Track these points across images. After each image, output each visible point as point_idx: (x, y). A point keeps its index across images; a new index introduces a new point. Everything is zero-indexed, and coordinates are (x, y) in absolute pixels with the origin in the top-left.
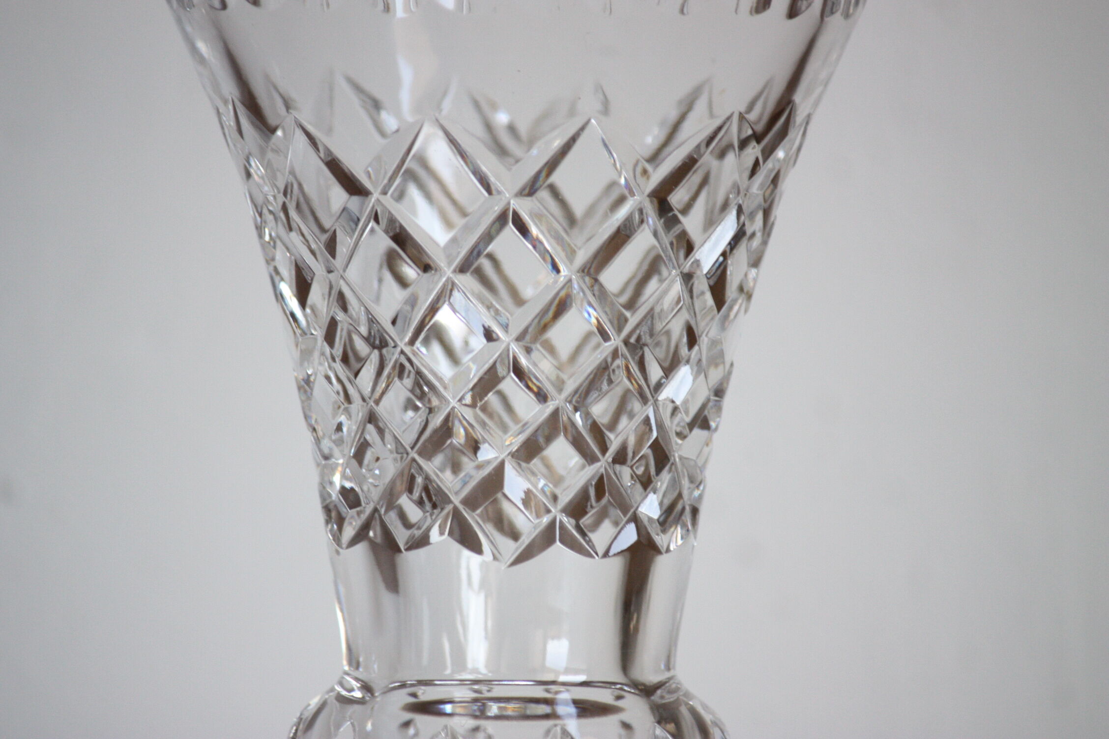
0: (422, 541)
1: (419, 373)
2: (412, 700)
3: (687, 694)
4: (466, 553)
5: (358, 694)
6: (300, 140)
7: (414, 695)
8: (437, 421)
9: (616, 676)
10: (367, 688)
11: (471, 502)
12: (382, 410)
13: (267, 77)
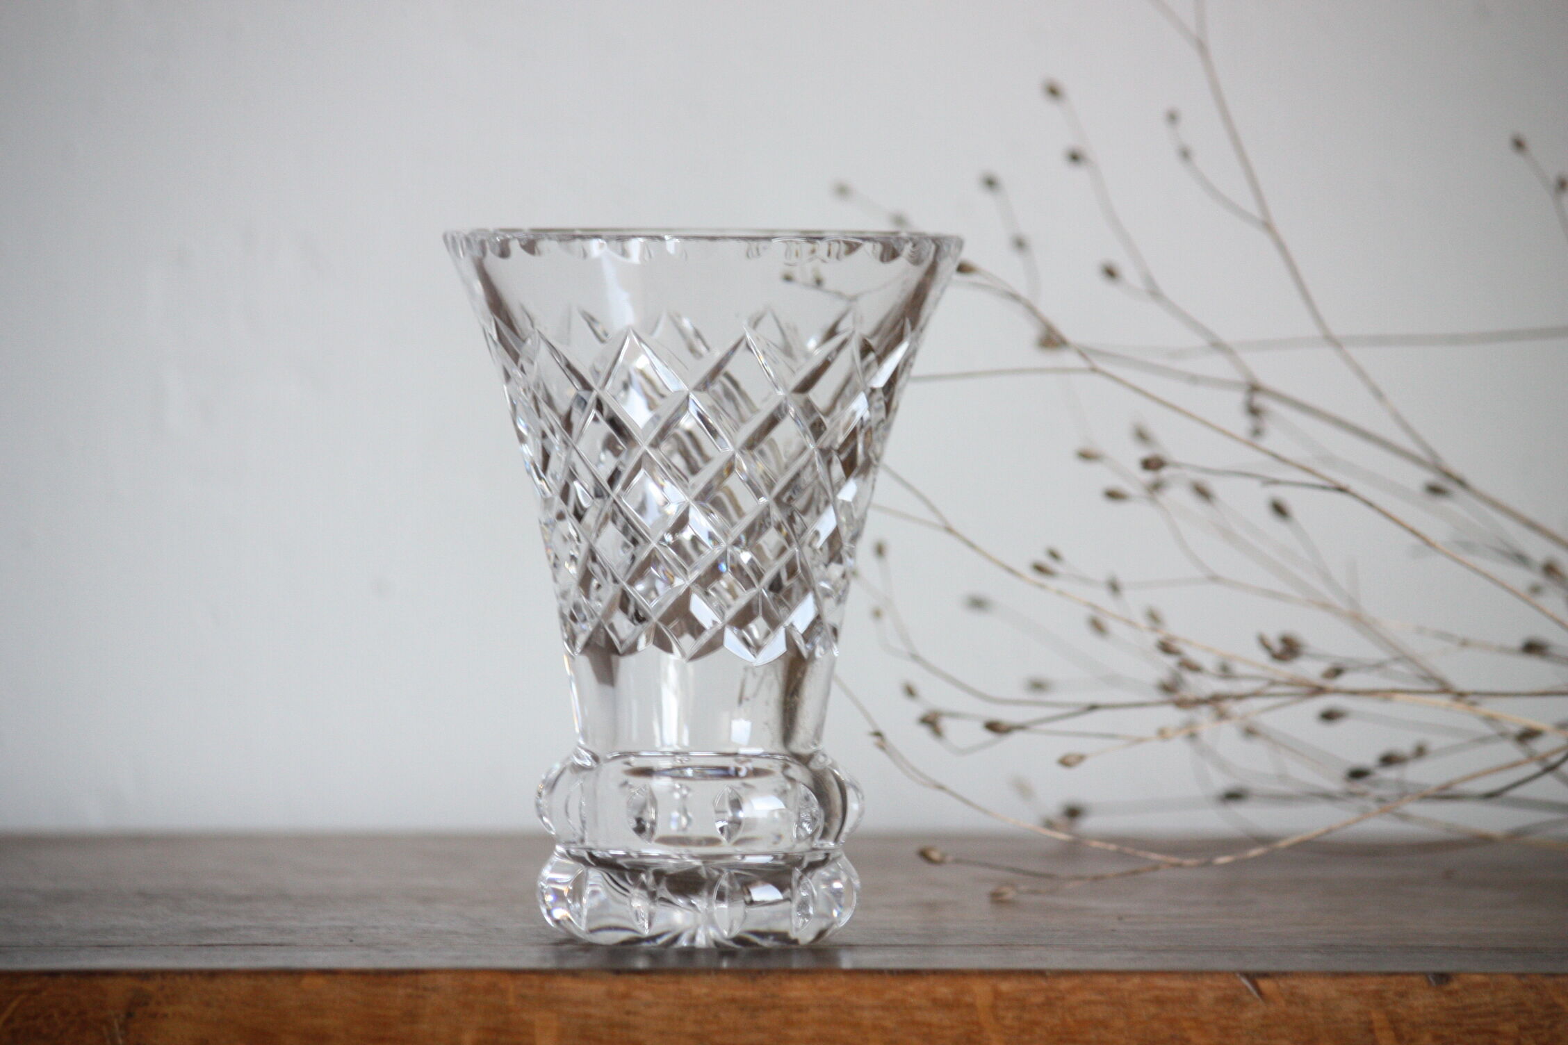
0: (633, 649)
1: (627, 519)
2: (627, 767)
3: (833, 765)
4: (664, 654)
5: (588, 763)
6: (544, 349)
7: (628, 763)
8: (643, 555)
9: (778, 747)
10: (595, 758)
11: (666, 619)
12: (598, 546)
13: (523, 308)
